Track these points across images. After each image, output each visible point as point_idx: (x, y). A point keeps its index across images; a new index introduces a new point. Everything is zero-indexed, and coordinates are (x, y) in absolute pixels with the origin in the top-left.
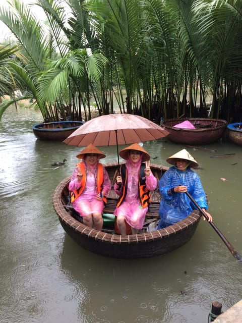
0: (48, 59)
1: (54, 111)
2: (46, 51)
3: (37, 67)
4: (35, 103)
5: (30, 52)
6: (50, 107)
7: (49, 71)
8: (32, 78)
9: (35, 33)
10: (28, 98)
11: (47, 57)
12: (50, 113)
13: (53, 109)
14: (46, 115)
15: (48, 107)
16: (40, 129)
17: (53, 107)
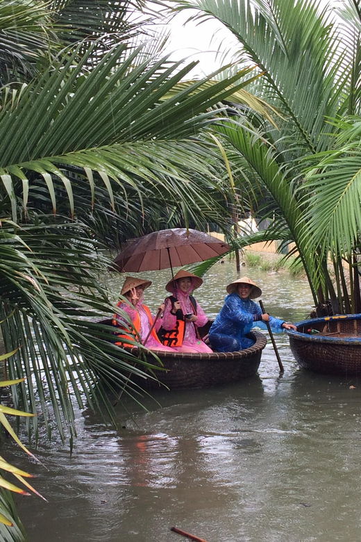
0: (344, 116)
1: (348, 281)
2: (338, 94)
3: (307, 145)
4: (293, 252)
5: (292, 102)
6: (338, 265)
7: (344, 150)
8: (289, 176)
9: (310, 44)
10: (273, 238)
11: (340, 112)
12: (335, 285)
13: (346, 273)
14: (322, 292)
15: (330, 266)
16: (311, 337)
17: (345, 265)
